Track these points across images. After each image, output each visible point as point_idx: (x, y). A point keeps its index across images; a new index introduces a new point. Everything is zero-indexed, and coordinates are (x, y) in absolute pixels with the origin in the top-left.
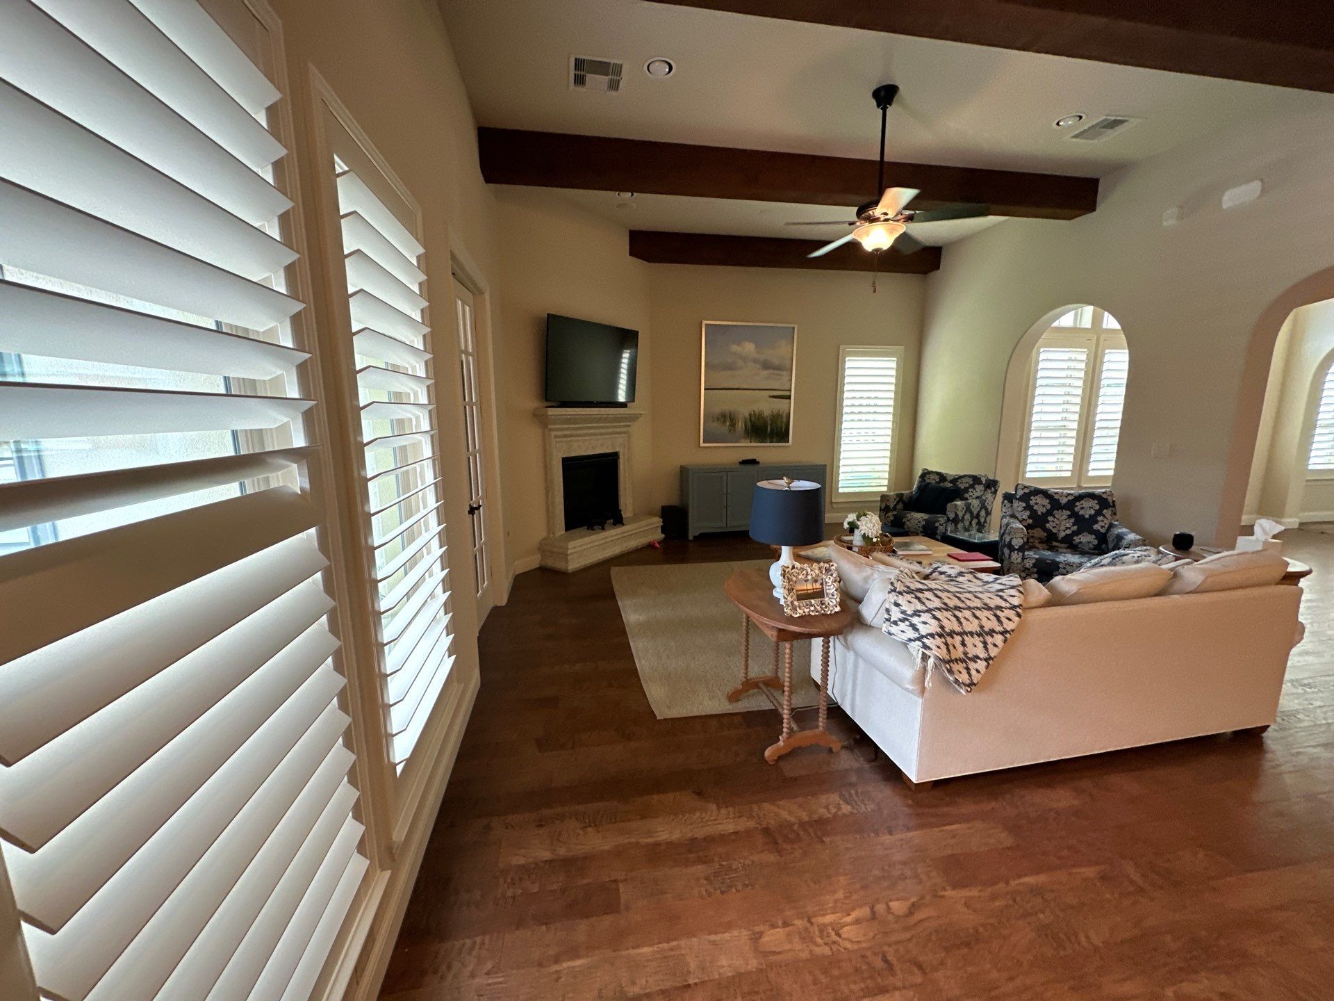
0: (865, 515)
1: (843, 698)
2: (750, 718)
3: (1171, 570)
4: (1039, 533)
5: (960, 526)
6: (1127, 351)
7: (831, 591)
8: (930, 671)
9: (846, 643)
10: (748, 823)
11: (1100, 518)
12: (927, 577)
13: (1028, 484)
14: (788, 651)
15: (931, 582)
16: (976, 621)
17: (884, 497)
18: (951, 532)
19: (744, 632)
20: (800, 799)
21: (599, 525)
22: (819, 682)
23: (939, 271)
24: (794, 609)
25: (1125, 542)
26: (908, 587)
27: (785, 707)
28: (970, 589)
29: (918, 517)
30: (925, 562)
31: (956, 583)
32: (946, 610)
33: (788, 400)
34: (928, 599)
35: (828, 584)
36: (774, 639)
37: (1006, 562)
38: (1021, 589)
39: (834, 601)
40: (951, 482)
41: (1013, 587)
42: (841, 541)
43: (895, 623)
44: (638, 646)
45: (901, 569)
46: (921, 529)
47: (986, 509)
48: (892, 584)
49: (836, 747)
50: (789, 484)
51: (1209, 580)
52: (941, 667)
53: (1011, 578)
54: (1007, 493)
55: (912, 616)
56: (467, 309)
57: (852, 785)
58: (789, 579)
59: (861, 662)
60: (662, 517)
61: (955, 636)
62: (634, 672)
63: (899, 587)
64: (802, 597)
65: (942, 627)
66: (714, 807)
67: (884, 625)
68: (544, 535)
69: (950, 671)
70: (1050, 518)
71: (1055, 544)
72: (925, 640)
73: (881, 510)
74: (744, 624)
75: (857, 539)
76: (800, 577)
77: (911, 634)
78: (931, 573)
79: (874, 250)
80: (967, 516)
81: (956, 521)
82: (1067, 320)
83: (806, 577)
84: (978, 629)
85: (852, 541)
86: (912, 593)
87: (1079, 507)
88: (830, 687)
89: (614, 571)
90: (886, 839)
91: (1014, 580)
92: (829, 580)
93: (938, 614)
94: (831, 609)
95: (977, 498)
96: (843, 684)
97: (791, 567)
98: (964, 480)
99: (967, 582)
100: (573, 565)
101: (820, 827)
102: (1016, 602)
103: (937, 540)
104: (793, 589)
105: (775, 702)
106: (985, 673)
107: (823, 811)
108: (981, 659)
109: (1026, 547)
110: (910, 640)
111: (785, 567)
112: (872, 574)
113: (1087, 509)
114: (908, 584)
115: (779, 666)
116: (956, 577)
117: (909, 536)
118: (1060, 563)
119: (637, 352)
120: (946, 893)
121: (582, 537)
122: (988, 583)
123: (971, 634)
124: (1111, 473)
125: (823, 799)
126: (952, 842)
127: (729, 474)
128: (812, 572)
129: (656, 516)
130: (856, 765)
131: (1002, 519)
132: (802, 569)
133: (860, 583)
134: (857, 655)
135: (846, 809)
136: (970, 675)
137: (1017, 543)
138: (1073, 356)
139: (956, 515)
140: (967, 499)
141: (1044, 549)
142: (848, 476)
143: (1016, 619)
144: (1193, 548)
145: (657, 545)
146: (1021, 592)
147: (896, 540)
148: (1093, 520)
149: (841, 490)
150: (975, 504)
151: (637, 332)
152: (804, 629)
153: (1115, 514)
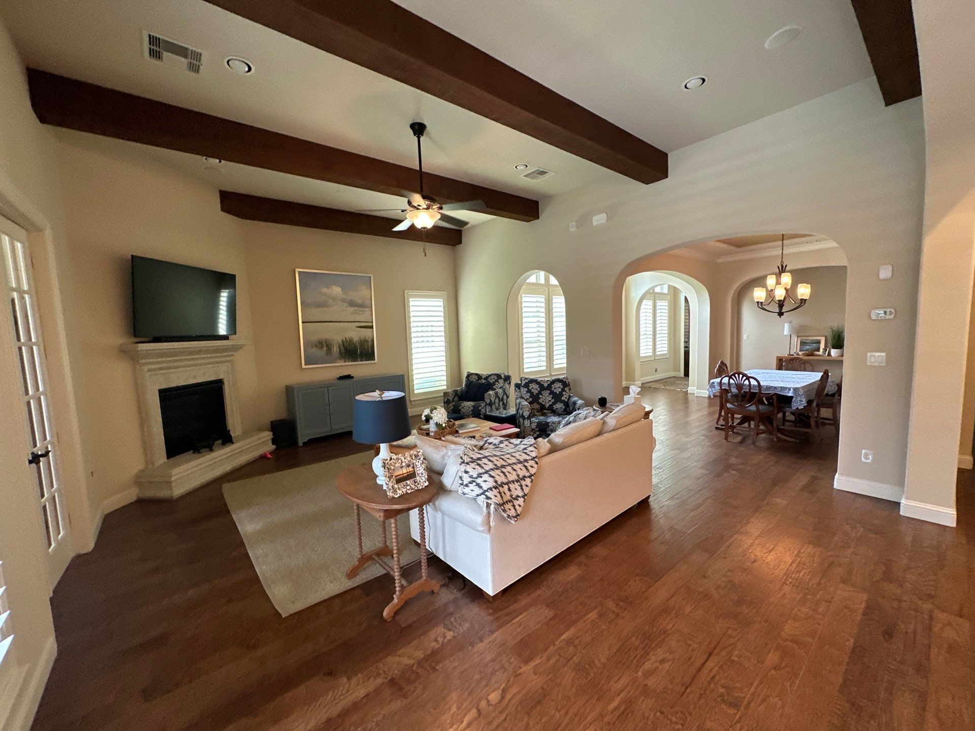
0: (436, 409)
1: (437, 548)
2: (368, 587)
3: (602, 419)
4: (536, 406)
5: (494, 407)
6: (563, 297)
7: (421, 471)
8: (492, 514)
9: (435, 508)
10: (376, 682)
11: (564, 393)
12: (481, 448)
13: (527, 377)
14: (393, 525)
15: (484, 451)
16: (514, 473)
17: (446, 394)
18: (489, 412)
19: (356, 517)
20: (416, 642)
21: (205, 447)
22: (419, 542)
23: (461, 245)
24: (395, 491)
25: (577, 406)
26: (472, 458)
27: (396, 570)
28: (508, 452)
29: (468, 405)
30: (477, 436)
31: (499, 449)
32: (497, 469)
33: (371, 330)
34: (485, 464)
35: (418, 467)
36: (382, 519)
37: (522, 427)
38: (535, 446)
39: (423, 478)
40: (485, 379)
41: (531, 445)
42: (421, 429)
43: (467, 485)
44: (255, 553)
45: (465, 445)
46: (471, 413)
47: (507, 395)
48: (461, 458)
49: (436, 589)
50: (381, 395)
51: (618, 422)
52: (498, 509)
53: (529, 440)
54: (516, 383)
55: (476, 478)
56: (19, 245)
57: (451, 614)
58: (388, 469)
59: (446, 518)
60: (272, 431)
61: (504, 485)
62: (256, 580)
63: (466, 459)
64: (399, 480)
65: (496, 482)
66: (345, 680)
67: (460, 488)
68: (141, 466)
69: (504, 511)
70: (540, 396)
71: (545, 411)
72: (487, 493)
73: (444, 403)
74: (356, 511)
75: (432, 427)
76: (397, 465)
77: (478, 491)
78: (484, 445)
79: (422, 228)
80: (497, 401)
81: (491, 404)
82: (532, 279)
83: (401, 464)
84: (516, 478)
85: (429, 428)
86: (475, 462)
87: (554, 387)
88: (427, 544)
89: (227, 488)
90: (480, 646)
91: (530, 440)
92: (418, 463)
93: (492, 473)
94: (422, 484)
95: (501, 388)
96: (436, 537)
97: (389, 459)
98: (492, 377)
99: (506, 447)
100: (178, 491)
101: (433, 659)
102: (534, 454)
103: (481, 418)
104: (392, 476)
105: (386, 567)
106: (524, 506)
107: (433, 644)
108: (520, 497)
109: (531, 415)
110: (478, 495)
111: (384, 459)
112: (447, 453)
113: (557, 388)
114: (472, 456)
115: (387, 537)
116: (498, 445)
117: (464, 418)
118: (549, 423)
119: (235, 292)
120: (521, 670)
121: (187, 462)
122: (517, 445)
123: (513, 482)
124: (565, 365)
125: (433, 634)
126: (519, 630)
127: (329, 388)
128: (405, 460)
129: (265, 431)
130: (452, 597)
131: (516, 400)
132: (398, 459)
133: (440, 461)
134: (443, 513)
135: (450, 635)
136: (515, 509)
137: (526, 414)
138: (538, 299)
139: (491, 400)
140: (495, 389)
141: (540, 416)
142: (420, 381)
143: (535, 466)
144: (608, 405)
145: (269, 456)
146: (535, 448)
147: (457, 423)
148: (561, 394)
149: (416, 392)
150: (500, 391)
151: (235, 276)
152: (404, 505)
153: (570, 390)
